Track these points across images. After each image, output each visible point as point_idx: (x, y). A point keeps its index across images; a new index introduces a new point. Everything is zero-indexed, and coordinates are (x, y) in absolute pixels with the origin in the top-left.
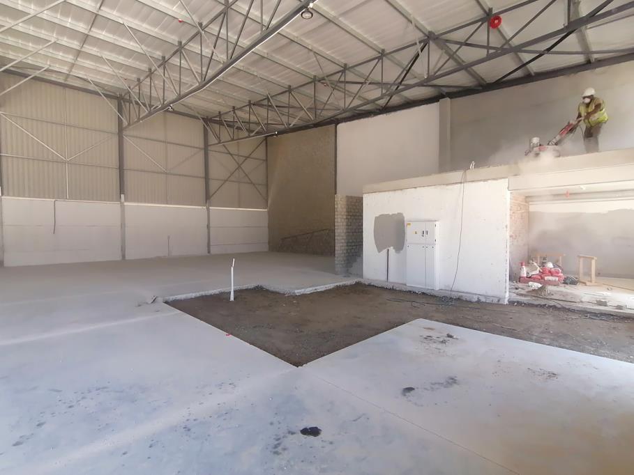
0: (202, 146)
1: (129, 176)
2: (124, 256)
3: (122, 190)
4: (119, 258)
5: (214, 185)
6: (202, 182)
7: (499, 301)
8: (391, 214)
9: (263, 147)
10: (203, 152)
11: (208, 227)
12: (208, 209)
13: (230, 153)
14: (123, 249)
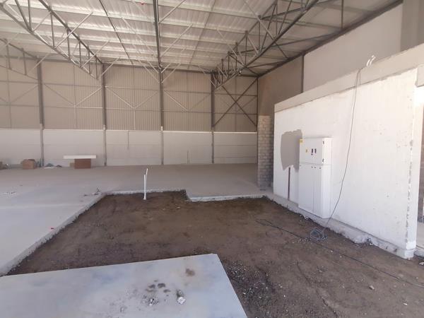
0: (210, 91)
1: (167, 116)
2: (163, 163)
3: (162, 124)
4: (160, 164)
5: (217, 117)
6: (210, 115)
7: (396, 250)
8: (292, 131)
9: (255, 86)
10: (210, 96)
11: (213, 145)
12: (213, 134)
13: (229, 94)
14: (163, 159)
